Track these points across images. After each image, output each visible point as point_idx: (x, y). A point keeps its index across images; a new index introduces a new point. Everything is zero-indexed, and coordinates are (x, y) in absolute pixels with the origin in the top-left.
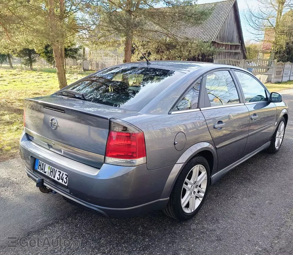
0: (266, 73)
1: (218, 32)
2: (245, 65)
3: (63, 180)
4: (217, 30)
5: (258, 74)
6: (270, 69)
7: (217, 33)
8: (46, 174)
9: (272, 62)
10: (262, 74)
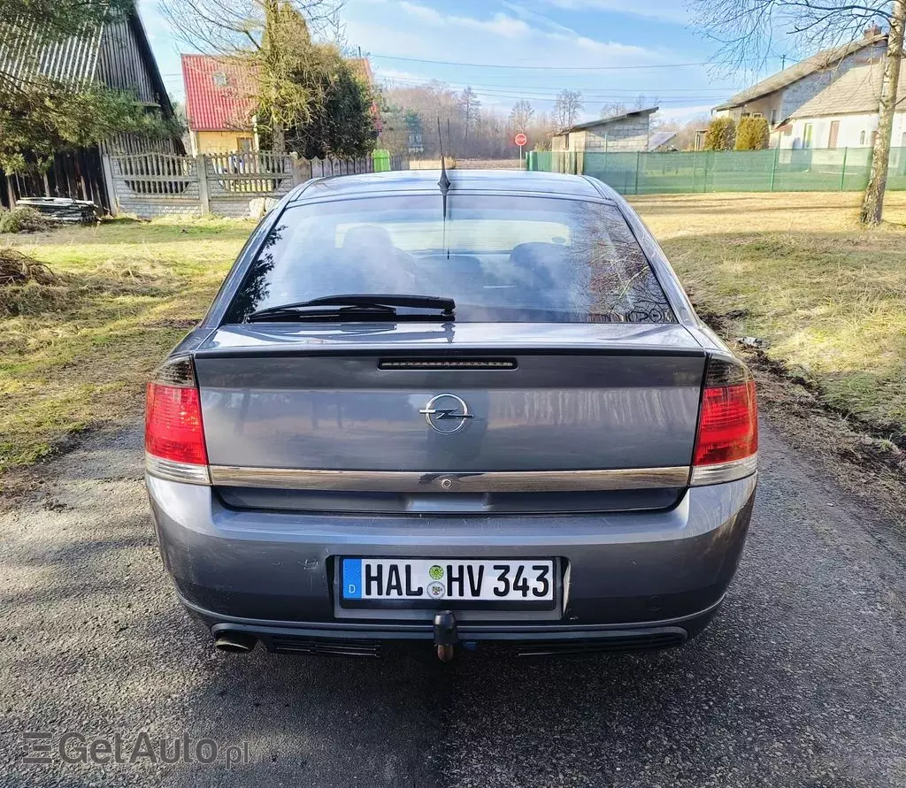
0: (275, 194)
1: (92, 62)
2: (210, 171)
3: (525, 588)
4: (87, 56)
5: (254, 197)
6: (286, 181)
7: (91, 67)
8: (424, 596)
9: (286, 161)
10: (265, 197)
